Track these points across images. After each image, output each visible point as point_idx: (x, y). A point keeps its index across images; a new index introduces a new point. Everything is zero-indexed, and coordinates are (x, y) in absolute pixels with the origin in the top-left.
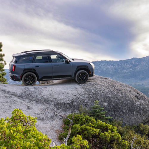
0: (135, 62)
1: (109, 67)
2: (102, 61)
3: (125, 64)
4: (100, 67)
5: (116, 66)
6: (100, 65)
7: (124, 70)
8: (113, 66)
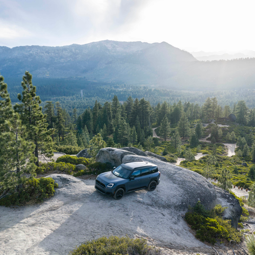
0: (75, 49)
1: (43, 54)
2: (33, 46)
3: (63, 52)
4: (31, 54)
5: (52, 54)
6: (30, 51)
7: (62, 59)
8: (48, 53)
